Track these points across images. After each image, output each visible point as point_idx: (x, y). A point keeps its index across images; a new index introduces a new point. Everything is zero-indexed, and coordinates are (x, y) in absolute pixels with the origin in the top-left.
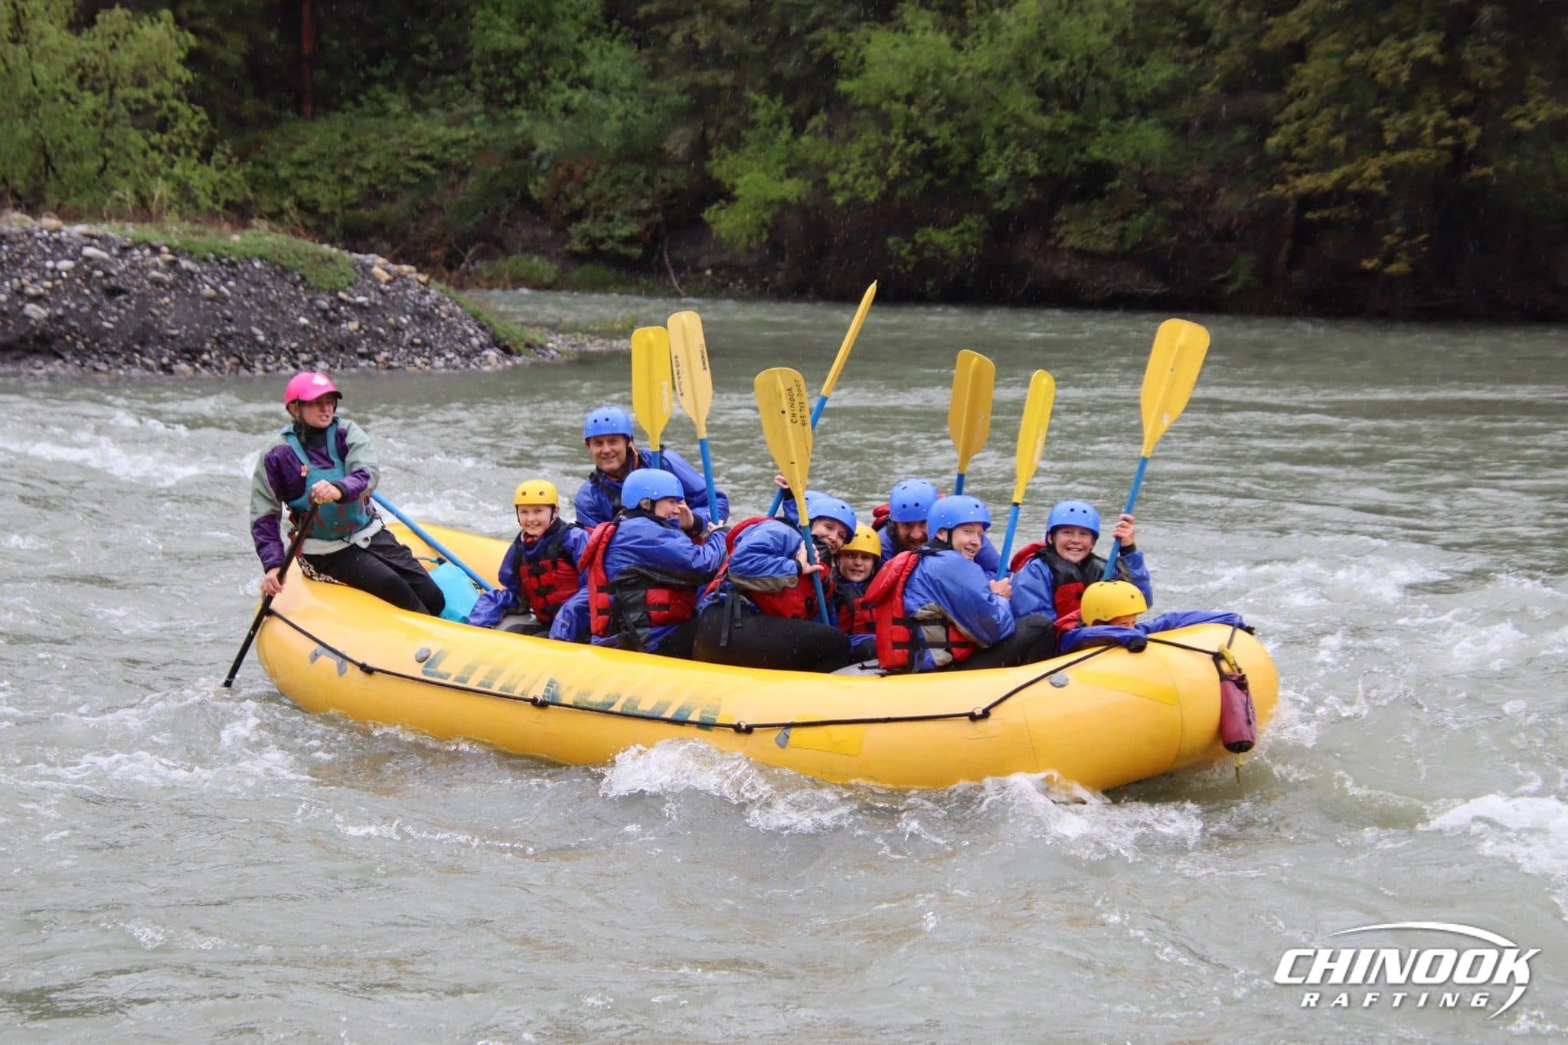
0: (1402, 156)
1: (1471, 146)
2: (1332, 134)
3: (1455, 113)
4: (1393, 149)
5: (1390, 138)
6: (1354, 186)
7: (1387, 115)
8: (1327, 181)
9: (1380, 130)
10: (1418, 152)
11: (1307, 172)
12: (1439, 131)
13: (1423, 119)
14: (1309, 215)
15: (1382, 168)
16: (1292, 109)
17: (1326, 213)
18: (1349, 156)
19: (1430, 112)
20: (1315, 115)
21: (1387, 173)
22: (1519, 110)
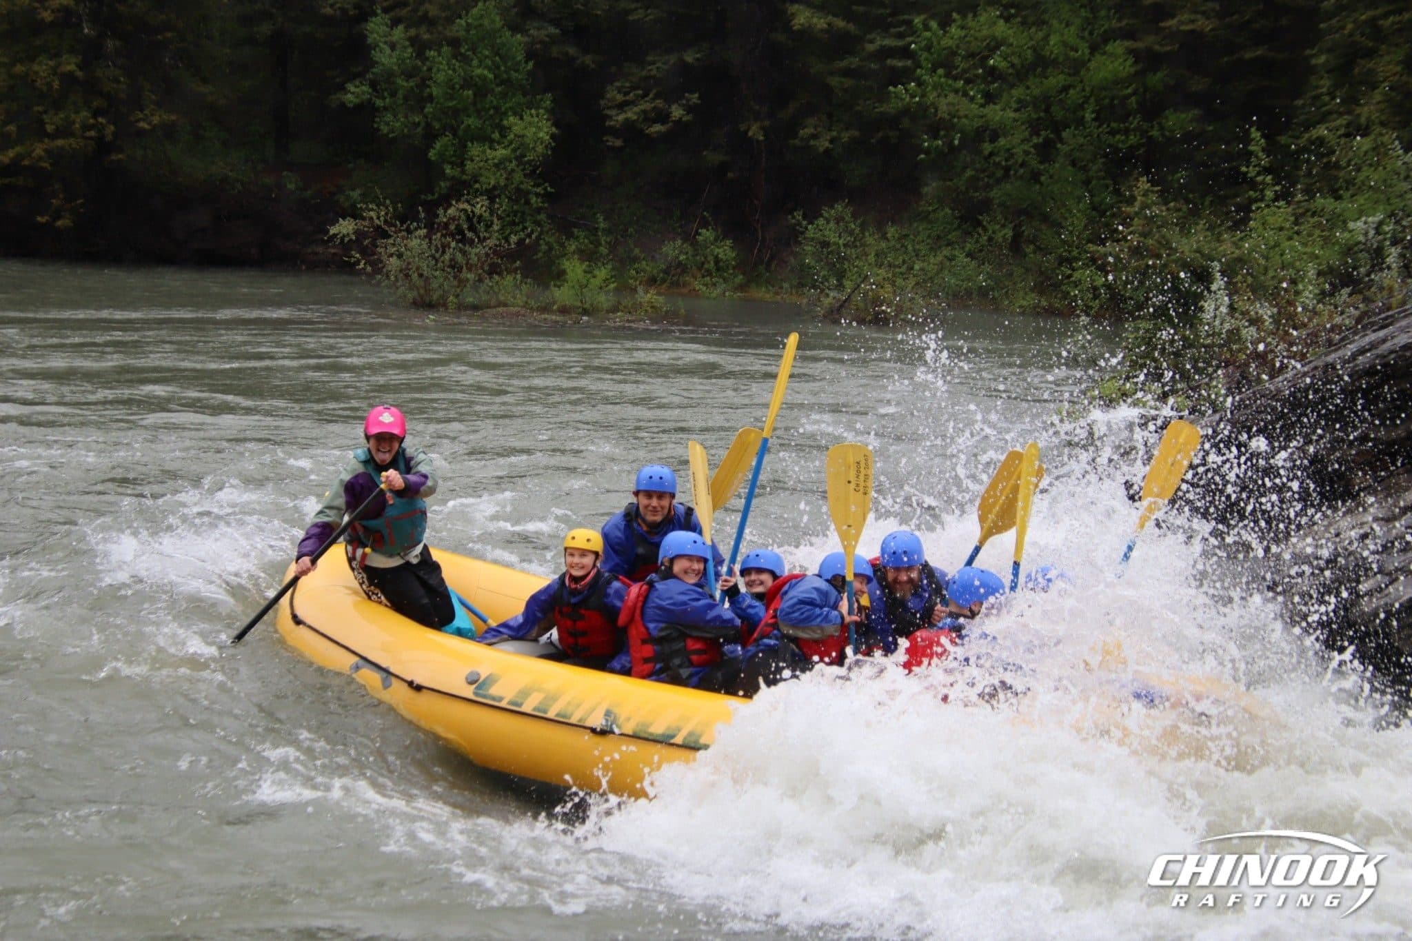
0: (59, 143)
2: (6, 123)
4: (53, 137)
5: (50, 129)
6: (26, 162)
7: (46, 112)
8: (6, 157)
9: (43, 123)
10: (71, 140)
12: (85, 126)
13: (73, 117)
15: (45, 150)
17: (6, 181)
18: (20, 140)
19: (77, 112)
21: (49, 154)
22: (141, 116)
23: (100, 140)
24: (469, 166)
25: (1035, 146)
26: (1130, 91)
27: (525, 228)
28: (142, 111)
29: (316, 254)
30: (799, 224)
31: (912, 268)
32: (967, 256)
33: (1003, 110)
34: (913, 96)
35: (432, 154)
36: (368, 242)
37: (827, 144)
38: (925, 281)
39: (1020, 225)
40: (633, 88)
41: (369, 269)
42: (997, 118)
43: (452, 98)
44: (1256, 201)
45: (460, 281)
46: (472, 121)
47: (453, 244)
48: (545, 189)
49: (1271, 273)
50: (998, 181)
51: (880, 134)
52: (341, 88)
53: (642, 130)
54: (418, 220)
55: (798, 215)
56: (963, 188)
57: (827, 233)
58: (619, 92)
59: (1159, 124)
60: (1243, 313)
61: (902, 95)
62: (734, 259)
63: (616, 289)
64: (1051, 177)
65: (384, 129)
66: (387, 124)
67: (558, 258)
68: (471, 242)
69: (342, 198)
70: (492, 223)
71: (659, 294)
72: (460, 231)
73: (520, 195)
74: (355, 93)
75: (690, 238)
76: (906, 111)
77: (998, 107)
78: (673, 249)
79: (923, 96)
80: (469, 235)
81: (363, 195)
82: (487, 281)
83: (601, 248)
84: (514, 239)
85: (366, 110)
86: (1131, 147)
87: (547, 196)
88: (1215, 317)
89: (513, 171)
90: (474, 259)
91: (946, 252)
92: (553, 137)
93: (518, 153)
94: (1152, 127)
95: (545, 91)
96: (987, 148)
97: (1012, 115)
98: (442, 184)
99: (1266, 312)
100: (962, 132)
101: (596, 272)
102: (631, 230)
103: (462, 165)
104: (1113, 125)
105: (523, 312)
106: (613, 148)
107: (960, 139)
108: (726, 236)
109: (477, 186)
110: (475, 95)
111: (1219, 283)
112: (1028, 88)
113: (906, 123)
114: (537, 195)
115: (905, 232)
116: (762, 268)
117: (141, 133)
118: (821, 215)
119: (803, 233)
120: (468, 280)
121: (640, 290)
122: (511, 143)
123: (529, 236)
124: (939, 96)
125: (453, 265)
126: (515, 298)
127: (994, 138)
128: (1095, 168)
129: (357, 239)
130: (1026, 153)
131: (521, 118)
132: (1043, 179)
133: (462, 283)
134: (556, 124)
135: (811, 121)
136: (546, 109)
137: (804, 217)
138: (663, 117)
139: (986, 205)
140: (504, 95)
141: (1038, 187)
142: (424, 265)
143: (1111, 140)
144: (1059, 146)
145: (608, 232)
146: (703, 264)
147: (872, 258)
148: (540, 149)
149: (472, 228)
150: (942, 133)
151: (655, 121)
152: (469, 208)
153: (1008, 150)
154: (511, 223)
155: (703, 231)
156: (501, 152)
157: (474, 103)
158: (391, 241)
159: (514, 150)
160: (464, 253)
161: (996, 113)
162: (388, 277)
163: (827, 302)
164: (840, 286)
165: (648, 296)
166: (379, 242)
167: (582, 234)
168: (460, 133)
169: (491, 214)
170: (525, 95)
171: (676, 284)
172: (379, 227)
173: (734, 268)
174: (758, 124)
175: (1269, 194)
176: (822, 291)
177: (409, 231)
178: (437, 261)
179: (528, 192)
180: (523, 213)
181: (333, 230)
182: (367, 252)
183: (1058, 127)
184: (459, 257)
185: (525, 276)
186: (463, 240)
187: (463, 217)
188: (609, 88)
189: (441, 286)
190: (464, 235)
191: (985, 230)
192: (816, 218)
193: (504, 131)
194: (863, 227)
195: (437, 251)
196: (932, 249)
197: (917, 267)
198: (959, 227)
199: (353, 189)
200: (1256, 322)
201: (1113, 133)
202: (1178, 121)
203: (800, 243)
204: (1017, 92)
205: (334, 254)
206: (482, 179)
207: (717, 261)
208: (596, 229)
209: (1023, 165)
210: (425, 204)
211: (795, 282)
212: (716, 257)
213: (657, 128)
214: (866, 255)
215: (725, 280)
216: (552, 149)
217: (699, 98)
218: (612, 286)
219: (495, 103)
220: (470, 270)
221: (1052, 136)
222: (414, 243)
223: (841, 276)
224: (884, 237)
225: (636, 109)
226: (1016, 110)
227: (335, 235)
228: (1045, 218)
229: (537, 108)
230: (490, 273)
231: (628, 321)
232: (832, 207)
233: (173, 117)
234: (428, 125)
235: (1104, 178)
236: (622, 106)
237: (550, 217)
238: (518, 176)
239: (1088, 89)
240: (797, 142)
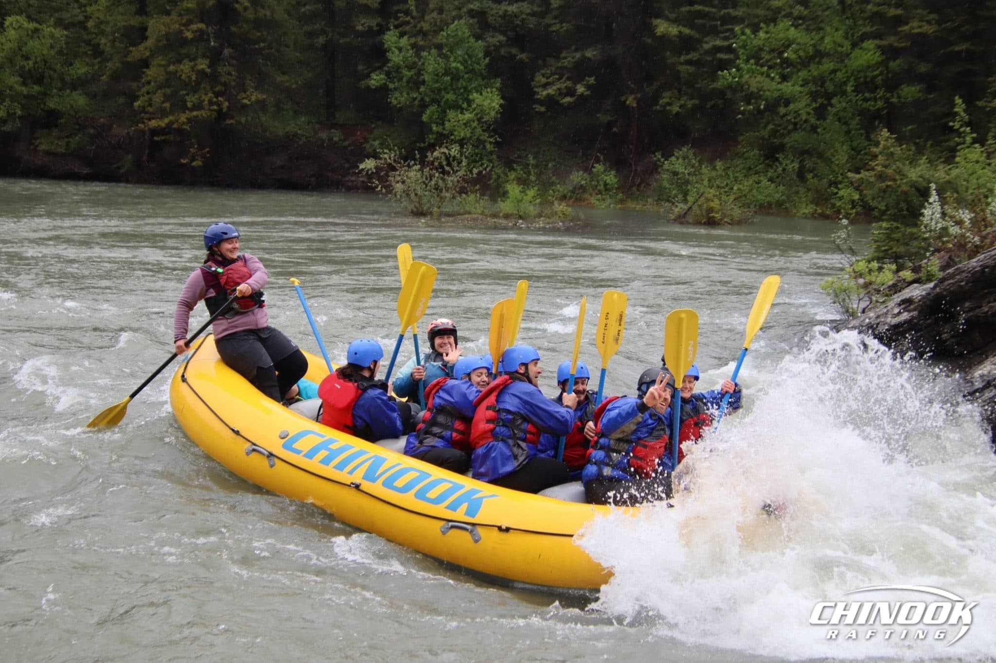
0: (195, 113)
1: (225, 110)
3: (217, 95)
6: (175, 126)
7: (188, 94)
8: (163, 123)
9: (186, 101)
11: (153, 118)
12: (211, 103)
14: (156, 138)
15: (187, 118)
16: (144, 90)
17: (163, 138)
20: (155, 93)
21: (189, 120)
22: (245, 96)
24: (448, 125)
27: (482, 164)
28: (245, 92)
29: (351, 181)
30: (659, 161)
33: (794, 85)
34: (734, 77)
35: (424, 118)
36: (383, 174)
37: (678, 109)
40: (552, 74)
41: (384, 191)
42: (790, 91)
43: (437, 82)
46: (449, 96)
47: (437, 175)
48: (496, 139)
50: (790, 132)
51: (712, 102)
52: (368, 76)
53: (558, 101)
54: (415, 160)
56: (767, 137)
57: (677, 166)
58: (543, 77)
61: (727, 77)
62: (617, 183)
63: (540, 203)
65: (394, 102)
66: (396, 99)
67: (504, 183)
68: (448, 174)
69: (367, 146)
70: (462, 161)
71: (568, 206)
72: (441, 166)
73: (480, 143)
74: (376, 79)
75: (588, 170)
76: (729, 87)
77: (790, 84)
78: (577, 177)
79: (740, 77)
80: (447, 168)
81: (381, 144)
82: (458, 198)
83: (531, 177)
84: (475, 171)
85: (383, 90)
87: (496, 144)
89: (475, 127)
90: (450, 184)
92: (501, 105)
93: (479, 116)
95: (497, 77)
96: (783, 110)
97: (800, 89)
98: (431, 136)
100: (767, 100)
101: (528, 192)
102: (550, 165)
103: (443, 124)
105: (481, 217)
106: (539, 113)
107: (765, 105)
108: (611, 169)
109: (452, 137)
110: (452, 79)
112: (810, 71)
113: (729, 94)
114: (491, 143)
115: (728, 165)
116: (634, 189)
117: (244, 107)
118: (673, 155)
119: (661, 166)
120: (446, 197)
121: (556, 203)
122: (474, 110)
123: (485, 169)
124: (751, 77)
125: (437, 188)
126: (475, 208)
127: (788, 104)
129: (377, 172)
131: (481, 94)
133: (442, 199)
134: (503, 98)
135: (667, 94)
136: (497, 88)
138: (571, 92)
139: (781, 148)
140: (470, 80)
142: (418, 188)
145: (536, 166)
146: (596, 186)
148: (493, 113)
149: (449, 164)
150: (754, 101)
151: (566, 95)
152: (447, 151)
153: (796, 112)
154: (474, 161)
155: (597, 165)
156: (468, 116)
157: (451, 85)
158: (398, 173)
159: (476, 115)
160: (444, 180)
161: (789, 88)
162: (395, 196)
163: (676, 210)
166: (390, 174)
167: (519, 168)
168: (442, 104)
169: (461, 155)
170: (483, 79)
171: (579, 200)
172: (390, 164)
173: (617, 189)
174: (633, 96)
177: (409, 167)
178: (426, 185)
179: (485, 141)
180: (482, 155)
181: (362, 166)
182: (382, 180)
184: (440, 182)
185: (482, 195)
186: (443, 172)
187: (443, 157)
188: (537, 74)
189: (429, 201)
190: (444, 169)
191: (781, 163)
192: (670, 157)
193: (470, 102)
194: (702, 162)
195: (427, 179)
199: (375, 140)
203: (660, 173)
205: (362, 181)
206: (456, 133)
207: (606, 184)
208: (528, 165)
209: (806, 121)
210: (420, 149)
211: (656, 198)
212: (605, 182)
213: (568, 99)
215: (611, 197)
216: (501, 113)
217: (595, 80)
218: (538, 201)
219: (464, 84)
220: (447, 191)
222: (412, 174)
223: (686, 194)
225: (554, 88)
226: (802, 86)
227: (363, 169)
229: (491, 88)
230: (460, 193)
232: (681, 149)
233: (264, 96)
234: (422, 99)
236: (546, 86)
237: (498, 157)
238: (478, 131)
239: (849, 72)
240: (658, 108)
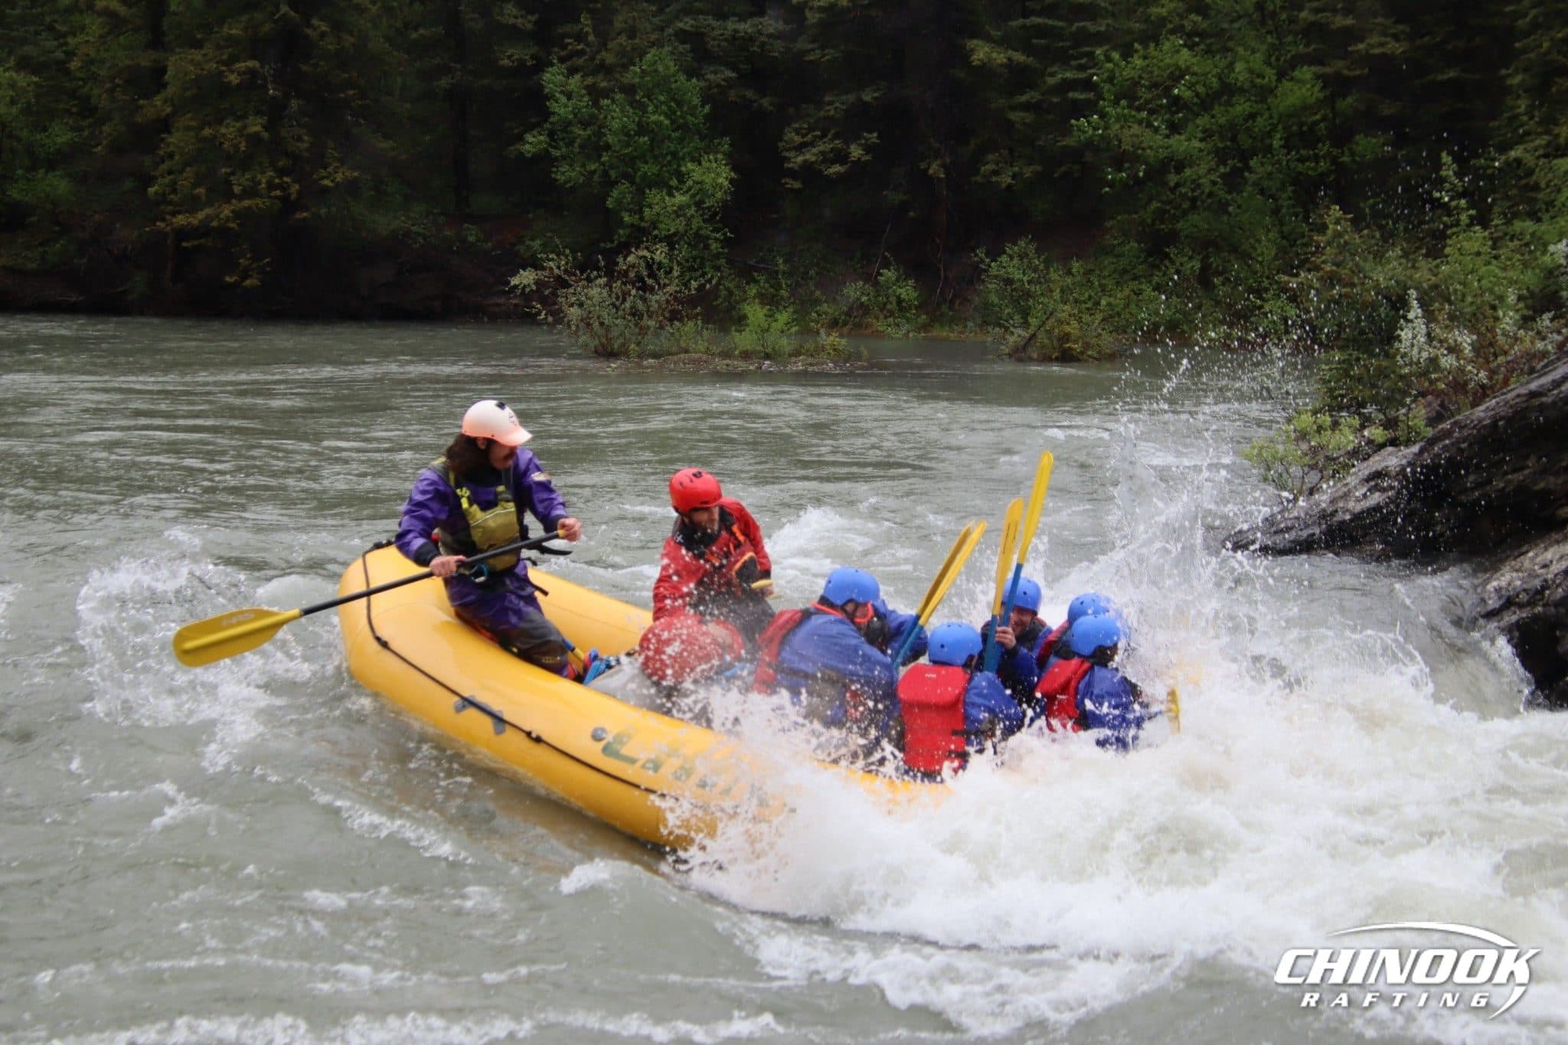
0: (246, 203)
1: (294, 197)
2: (195, 186)
3: (281, 173)
4: (240, 198)
5: (237, 189)
6: (215, 224)
7: (233, 174)
8: (195, 219)
9: (229, 184)
10: (258, 201)
11: (179, 213)
12: (271, 186)
13: (259, 176)
14: (184, 244)
15: (233, 211)
16: (165, 167)
17: (196, 242)
18: (209, 203)
19: (263, 173)
20: (181, 172)
21: (237, 215)
22: (323, 173)
23: (285, 199)
24: (647, 211)
25: (1223, 176)
26: (1318, 117)
27: (703, 275)
28: (325, 168)
29: (498, 305)
30: (982, 261)
31: (1098, 303)
32: (1154, 290)
33: (1189, 139)
34: (1095, 129)
35: (610, 203)
36: (548, 295)
37: (1009, 180)
38: (1111, 317)
39: (1207, 257)
40: (810, 130)
41: (550, 319)
42: (1182, 149)
43: (628, 145)
44: (1452, 226)
45: (641, 328)
46: (649, 169)
47: (633, 292)
48: (725, 234)
49: (1469, 299)
50: (1185, 213)
51: (1063, 169)
52: (520, 138)
53: (821, 171)
54: (598, 269)
55: (981, 253)
56: (1149, 221)
57: (1010, 270)
58: (797, 134)
59: (1350, 149)
60: (1441, 341)
61: (1085, 127)
62: (916, 298)
63: (797, 333)
64: (1239, 207)
65: (561, 178)
66: (563, 173)
67: (738, 303)
68: (652, 290)
69: (521, 249)
70: (671, 270)
71: (841, 336)
72: (640, 279)
73: (699, 240)
74: (533, 142)
75: (871, 279)
76: (1089, 144)
77: (1183, 137)
78: (854, 291)
79: (1105, 128)
80: (650, 281)
81: (544, 245)
82: (668, 328)
83: (783, 292)
84: (694, 284)
85: (544, 160)
86: (1322, 175)
87: (726, 242)
88: (1413, 345)
89: (692, 216)
90: (654, 306)
91: (1134, 285)
92: (732, 181)
93: (697, 198)
94: (1343, 153)
95: (723, 135)
96: (1173, 179)
97: (1196, 144)
98: (621, 232)
99: (1466, 340)
100: (1146, 163)
101: (778, 316)
102: (812, 272)
103: (641, 212)
104: (1303, 152)
105: (704, 357)
106: (792, 190)
107: (1145, 171)
108: (908, 277)
109: (656, 232)
110: (652, 140)
111: (1415, 312)
112: (1213, 117)
113: (1089, 157)
114: (716, 239)
115: (1090, 266)
116: (944, 308)
117: (325, 190)
118: (1004, 252)
119: (986, 271)
120: (648, 328)
121: (822, 331)
122: (690, 189)
123: (709, 281)
124: (1122, 127)
125: (635, 313)
126: (696, 343)
127: (1180, 168)
128: (1286, 198)
129: (538, 289)
130: (1214, 183)
131: (700, 164)
132: (1231, 209)
133: (643, 331)
134: (733, 169)
135: (990, 157)
136: (724, 154)
137: (987, 255)
138: (841, 157)
139: (1173, 237)
140: (681, 140)
141: (1225, 218)
142: (605, 314)
143: (1300, 167)
144: (1246, 174)
145: (790, 274)
146: (885, 304)
147: (1057, 295)
148: (719, 195)
149: (652, 275)
150: (1126, 165)
151: (833, 162)
152: (648, 255)
153: (1194, 181)
154: (691, 268)
155: (885, 271)
156: (680, 199)
157: (652, 150)
158: (571, 290)
159: (693, 196)
160: (644, 300)
161: (1180, 144)
162: (569, 326)
163: (1012, 339)
164: (1026, 324)
165: (830, 339)
166: (561, 292)
167: (762, 278)
168: (638, 180)
169: (671, 260)
170: (702, 139)
171: (859, 326)
172: (559, 277)
173: (916, 308)
174: (939, 162)
175: (1464, 218)
176: (1007, 329)
177: (589, 280)
178: (617, 309)
179: (708, 238)
180: (702, 258)
181: (515, 281)
182: (549, 302)
183: (1245, 156)
184: (640, 305)
185: (706, 321)
186: (644, 288)
187: (643, 264)
188: (787, 130)
189: (622, 334)
190: (644, 282)
191: (1172, 262)
192: (999, 255)
193: (681, 177)
194: (1048, 264)
195: (617, 298)
196: (1118, 283)
197: (1103, 302)
198: (1145, 261)
199: (533, 239)
200: (1454, 350)
201: (1302, 160)
202: (1369, 145)
203: (983, 281)
204: (1203, 121)
205: (516, 305)
206: (662, 226)
207: (900, 301)
208: (777, 272)
209: (1210, 195)
210: (603, 252)
211: (979, 321)
212: (899, 298)
213: (836, 169)
214: (1051, 291)
215: (908, 320)
216: (731, 193)
217: (878, 137)
218: (794, 329)
219: (672, 148)
220: (650, 317)
221: (1239, 165)
222: (594, 292)
223: (1025, 314)
224: (1069, 273)
225: (815, 150)
226: (1201, 140)
227: (516, 287)
228: (1234, 249)
229: (717, 152)
230: (671, 320)
231: (811, 365)
232: (1015, 244)
233: (356, 174)
234: (605, 174)
235: (1294, 206)
236: (801, 148)
237: (730, 262)
238: (696, 223)
239: (1276, 117)
240: (979, 179)
